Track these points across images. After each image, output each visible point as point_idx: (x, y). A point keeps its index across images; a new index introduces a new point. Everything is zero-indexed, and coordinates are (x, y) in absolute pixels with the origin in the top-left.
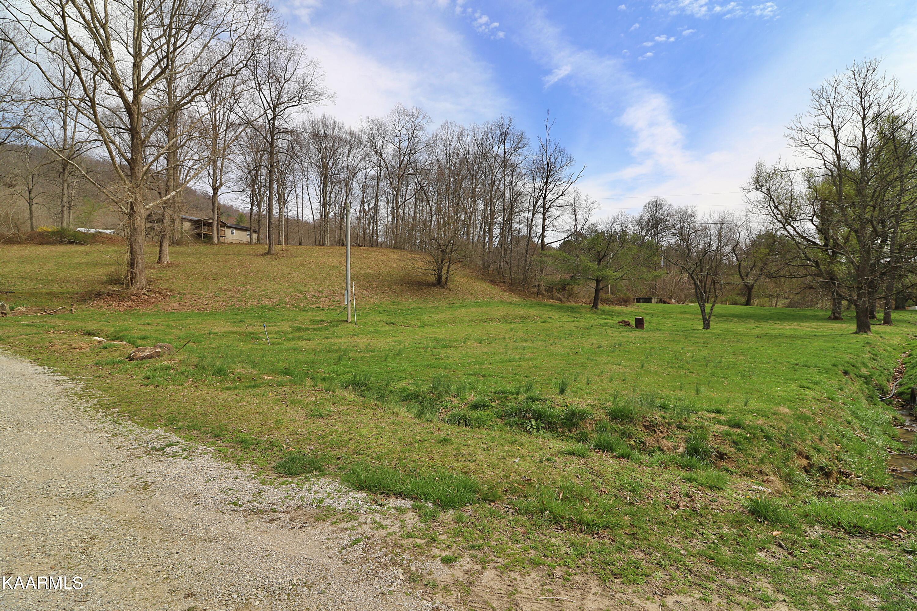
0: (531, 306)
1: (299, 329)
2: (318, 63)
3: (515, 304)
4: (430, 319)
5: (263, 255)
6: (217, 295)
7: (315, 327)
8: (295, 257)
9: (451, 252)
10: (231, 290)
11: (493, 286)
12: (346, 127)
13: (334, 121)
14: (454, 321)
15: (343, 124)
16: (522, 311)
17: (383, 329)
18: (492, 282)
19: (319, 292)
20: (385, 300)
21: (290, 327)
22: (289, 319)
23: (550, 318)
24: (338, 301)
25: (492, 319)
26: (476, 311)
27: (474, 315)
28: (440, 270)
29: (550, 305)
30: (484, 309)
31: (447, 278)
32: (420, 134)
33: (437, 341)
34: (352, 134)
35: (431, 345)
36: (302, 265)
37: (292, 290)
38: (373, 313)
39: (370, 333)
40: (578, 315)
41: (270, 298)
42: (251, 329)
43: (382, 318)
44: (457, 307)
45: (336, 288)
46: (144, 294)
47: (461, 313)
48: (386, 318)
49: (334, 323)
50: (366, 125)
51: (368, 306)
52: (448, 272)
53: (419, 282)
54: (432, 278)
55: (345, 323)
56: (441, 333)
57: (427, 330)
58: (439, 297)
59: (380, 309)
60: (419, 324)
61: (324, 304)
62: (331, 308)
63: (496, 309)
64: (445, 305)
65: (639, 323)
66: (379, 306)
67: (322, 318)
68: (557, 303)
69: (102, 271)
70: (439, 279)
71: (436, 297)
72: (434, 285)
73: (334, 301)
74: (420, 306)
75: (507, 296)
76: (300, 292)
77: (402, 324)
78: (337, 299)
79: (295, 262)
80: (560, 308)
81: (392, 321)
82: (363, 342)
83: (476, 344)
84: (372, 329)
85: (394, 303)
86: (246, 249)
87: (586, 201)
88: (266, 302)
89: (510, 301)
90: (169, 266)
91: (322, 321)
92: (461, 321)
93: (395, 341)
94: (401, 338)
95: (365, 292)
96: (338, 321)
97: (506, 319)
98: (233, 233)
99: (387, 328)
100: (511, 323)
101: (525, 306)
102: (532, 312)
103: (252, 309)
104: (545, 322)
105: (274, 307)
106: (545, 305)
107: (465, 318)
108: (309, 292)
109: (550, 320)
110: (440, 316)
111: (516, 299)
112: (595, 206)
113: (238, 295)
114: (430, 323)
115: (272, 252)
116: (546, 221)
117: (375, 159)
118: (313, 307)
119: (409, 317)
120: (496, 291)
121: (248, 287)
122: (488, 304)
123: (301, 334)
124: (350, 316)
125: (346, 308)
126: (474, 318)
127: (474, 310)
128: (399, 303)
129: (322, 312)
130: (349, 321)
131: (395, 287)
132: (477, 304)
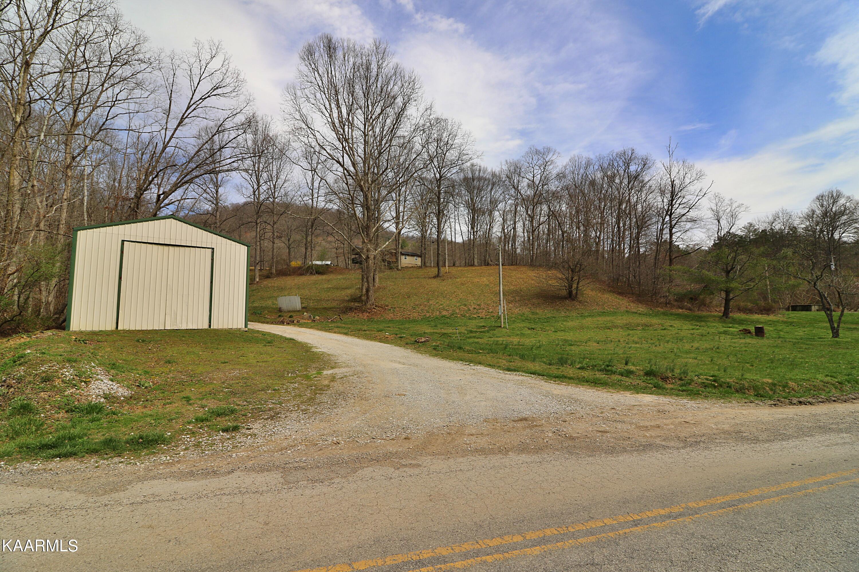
0: (657, 315)
1: (471, 332)
2: (470, 133)
3: (640, 314)
4: (562, 325)
5: (435, 277)
6: (414, 308)
7: (480, 330)
8: (456, 278)
9: (580, 271)
10: (421, 305)
11: (621, 297)
12: (489, 170)
13: (480, 166)
14: (582, 328)
15: (487, 168)
16: (645, 320)
17: (526, 332)
18: (620, 294)
19: (478, 305)
20: (526, 311)
21: (466, 330)
22: (463, 325)
23: (671, 326)
24: (492, 312)
25: (616, 327)
26: (601, 320)
27: (599, 323)
28: (571, 287)
29: (676, 315)
30: (608, 318)
31: (577, 293)
32: (551, 167)
33: (566, 341)
34: (494, 175)
35: (561, 343)
36: (462, 284)
37: (460, 304)
38: (518, 321)
39: (518, 335)
40: (703, 323)
41: (446, 310)
42: (443, 331)
43: (525, 325)
44: (585, 316)
45: (489, 302)
46: (374, 308)
47: (588, 321)
48: (528, 325)
49: (493, 328)
50: (505, 168)
51: (514, 316)
52: (577, 287)
53: (553, 296)
54: (564, 293)
55: (500, 328)
56: (570, 336)
57: (559, 334)
58: (570, 308)
59: (523, 318)
60: (553, 330)
61: (483, 314)
62: (488, 317)
63: (620, 318)
64: (574, 315)
65: (760, 332)
66: (522, 316)
67: (483, 324)
68: (686, 312)
69: (343, 293)
70: (570, 293)
71: (568, 308)
72: (565, 298)
73: (489, 312)
74: (554, 316)
75: (633, 307)
76: (465, 305)
77: (540, 329)
78: (491, 310)
79: (457, 282)
80: (686, 318)
81: (533, 327)
82: (515, 340)
83: (595, 344)
84: (519, 332)
85: (533, 313)
86: (421, 272)
87: (731, 205)
88: (444, 313)
89: (635, 311)
90: (379, 288)
91: (483, 326)
92: (588, 328)
93: (536, 340)
94: (540, 338)
95: (511, 305)
96: (494, 327)
97: (628, 327)
98: (406, 258)
99: (529, 332)
100: (633, 330)
101: (650, 315)
102: (655, 321)
103: (437, 318)
104: (665, 329)
105: (450, 317)
106: (672, 314)
107: (592, 326)
108: (471, 306)
109: (671, 328)
110: (570, 324)
111: (642, 309)
112: (743, 209)
113: (426, 308)
114: (562, 329)
115: (441, 275)
116: (673, 236)
117: (512, 192)
118: (475, 316)
119: (545, 324)
120: (623, 303)
121: (431, 302)
122: (614, 314)
123: (474, 335)
124: (502, 323)
125: (499, 318)
126: (599, 326)
127: (600, 319)
128: (537, 314)
129: (482, 320)
130: (502, 327)
131: (534, 300)
132: (603, 314)
